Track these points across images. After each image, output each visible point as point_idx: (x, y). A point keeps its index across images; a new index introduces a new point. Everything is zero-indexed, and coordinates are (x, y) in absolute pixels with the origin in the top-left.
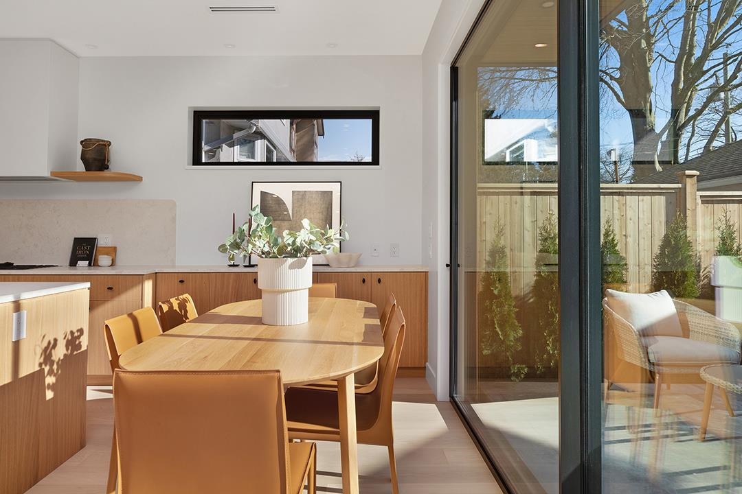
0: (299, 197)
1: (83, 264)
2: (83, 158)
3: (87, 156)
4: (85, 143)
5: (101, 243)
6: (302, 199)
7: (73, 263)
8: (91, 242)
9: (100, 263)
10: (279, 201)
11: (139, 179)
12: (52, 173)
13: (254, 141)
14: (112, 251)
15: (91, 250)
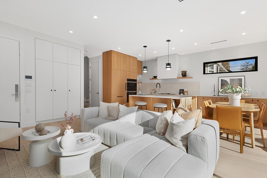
0: (232, 80)
1: (182, 94)
2: (182, 75)
3: (183, 74)
4: (182, 72)
5: (185, 90)
6: (233, 81)
7: (180, 94)
8: (183, 90)
9: (185, 94)
10: (226, 81)
11: (192, 78)
12: (177, 78)
13: (213, 65)
14: (187, 92)
15: (183, 92)
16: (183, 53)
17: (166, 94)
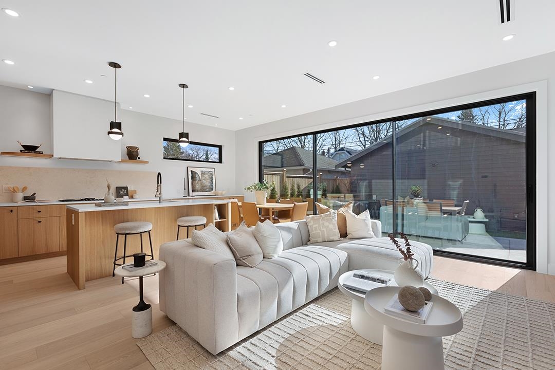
2: (129, 154)
4: (128, 148)
5: (129, 189)
6: (204, 174)
8: (126, 188)
9: (133, 197)
11: (148, 162)
14: (135, 192)
15: (127, 191)
16: (131, 108)
17: (82, 200)
